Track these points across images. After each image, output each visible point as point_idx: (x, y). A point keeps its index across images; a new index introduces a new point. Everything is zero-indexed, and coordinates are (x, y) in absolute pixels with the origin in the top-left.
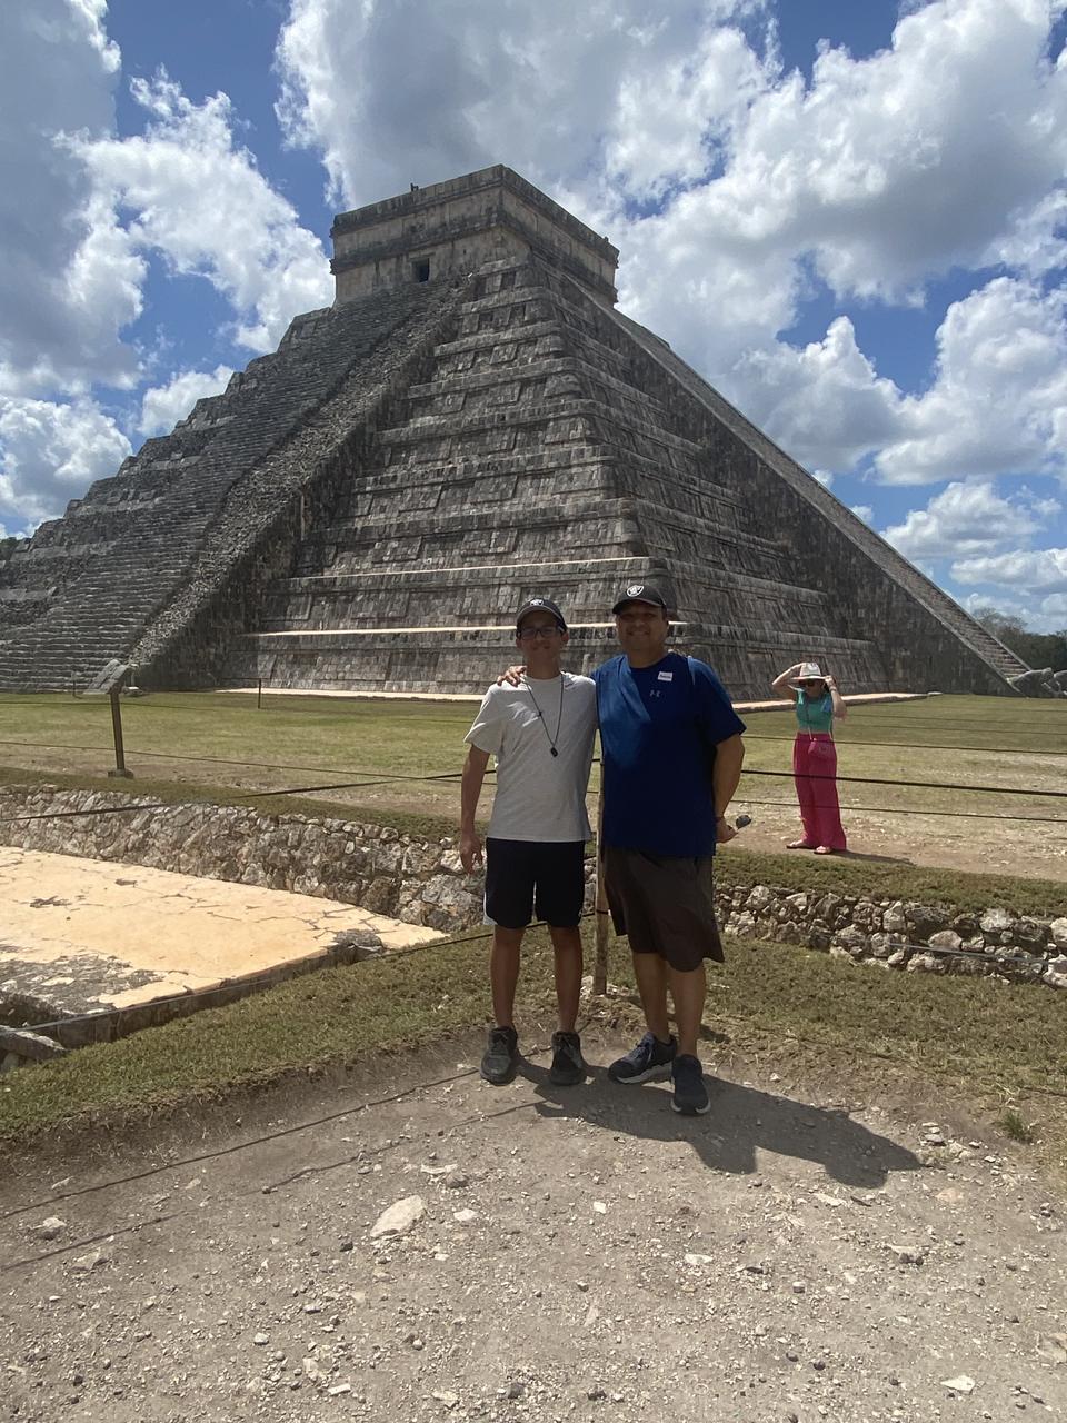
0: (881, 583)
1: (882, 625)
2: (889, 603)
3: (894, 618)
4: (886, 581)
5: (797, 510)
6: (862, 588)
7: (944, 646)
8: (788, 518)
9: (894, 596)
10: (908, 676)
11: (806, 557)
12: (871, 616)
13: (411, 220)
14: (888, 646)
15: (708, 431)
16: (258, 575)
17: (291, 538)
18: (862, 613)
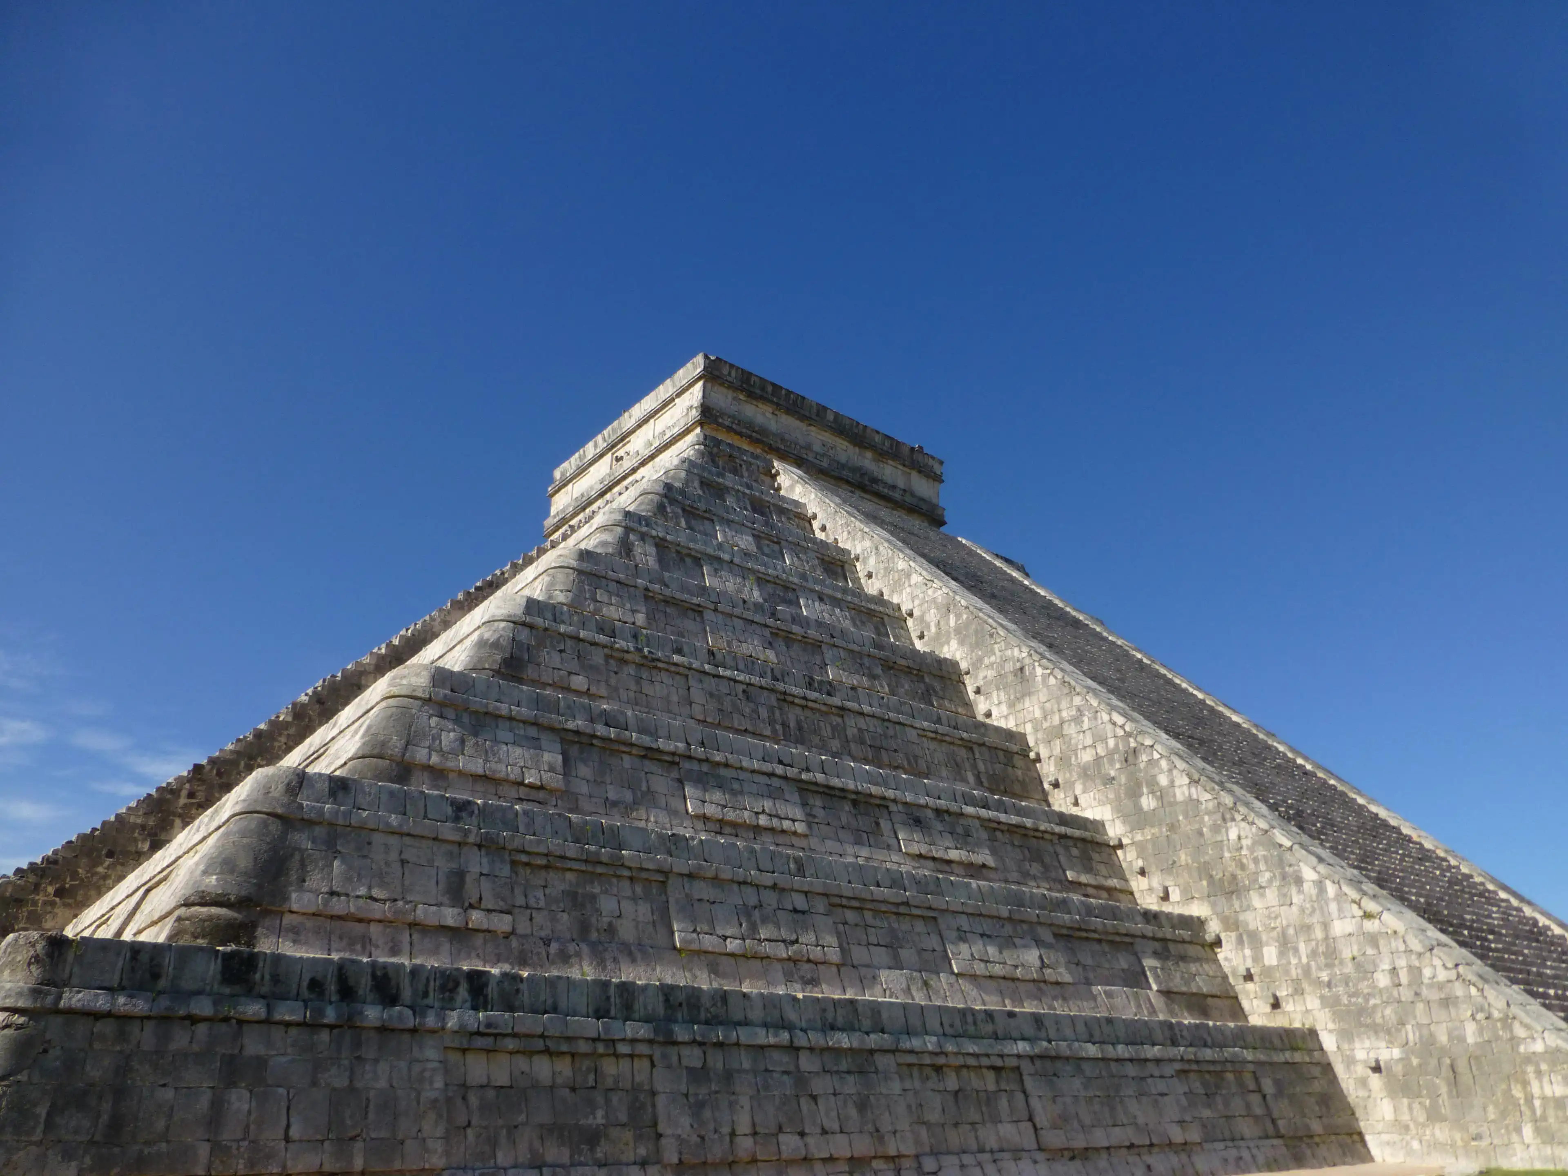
0: (1299, 881)
1: (1318, 983)
2: (1326, 926)
3: (1342, 962)
4: (1309, 874)
5: (1111, 743)
6: (1262, 896)
7: (1481, 1030)
8: (1098, 759)
9: (1333, 907)
10: (1405, 1117)
11: (1139, 837)
12: (1294, 961)
14: (1346, 1035)
15: (958, 631)
18: (1270, 955)
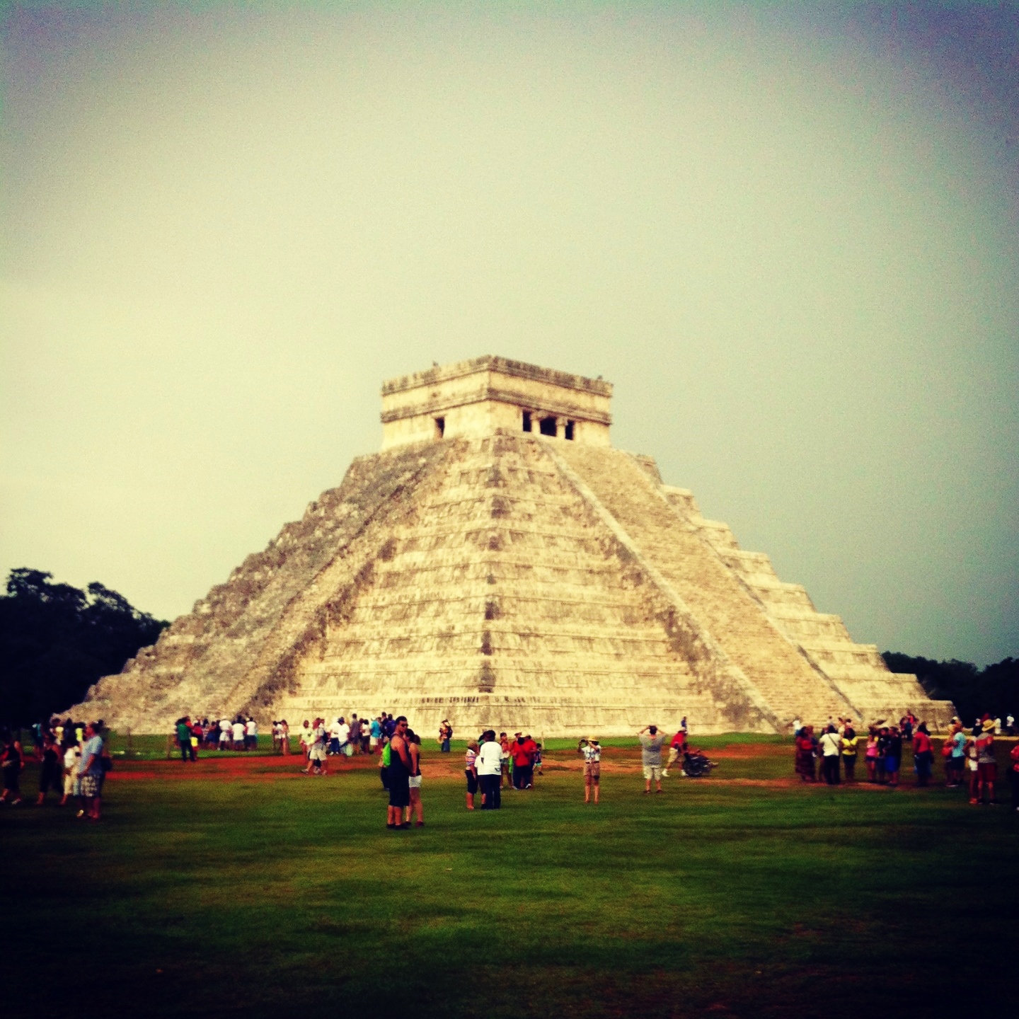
13: (434, 389)
16: (298, 663)
17: (320, 638)
